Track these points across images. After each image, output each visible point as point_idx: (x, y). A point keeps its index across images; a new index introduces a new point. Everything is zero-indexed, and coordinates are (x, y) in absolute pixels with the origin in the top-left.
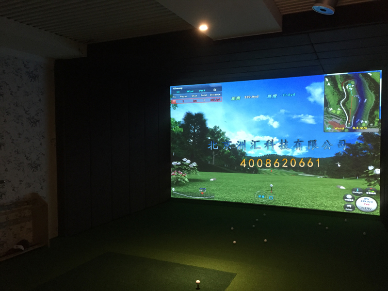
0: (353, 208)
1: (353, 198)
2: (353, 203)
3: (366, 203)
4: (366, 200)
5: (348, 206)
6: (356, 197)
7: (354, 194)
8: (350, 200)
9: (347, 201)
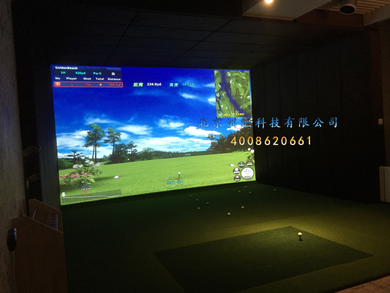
0: (240, 178)
1: (239, 170)
2: (239, 174)
3: (247, 172)
4: (247, 170)
5: (236, 177)
6: (241, 169)
7: (239, 166)
8: (237, 172)
9: (235, 174)
